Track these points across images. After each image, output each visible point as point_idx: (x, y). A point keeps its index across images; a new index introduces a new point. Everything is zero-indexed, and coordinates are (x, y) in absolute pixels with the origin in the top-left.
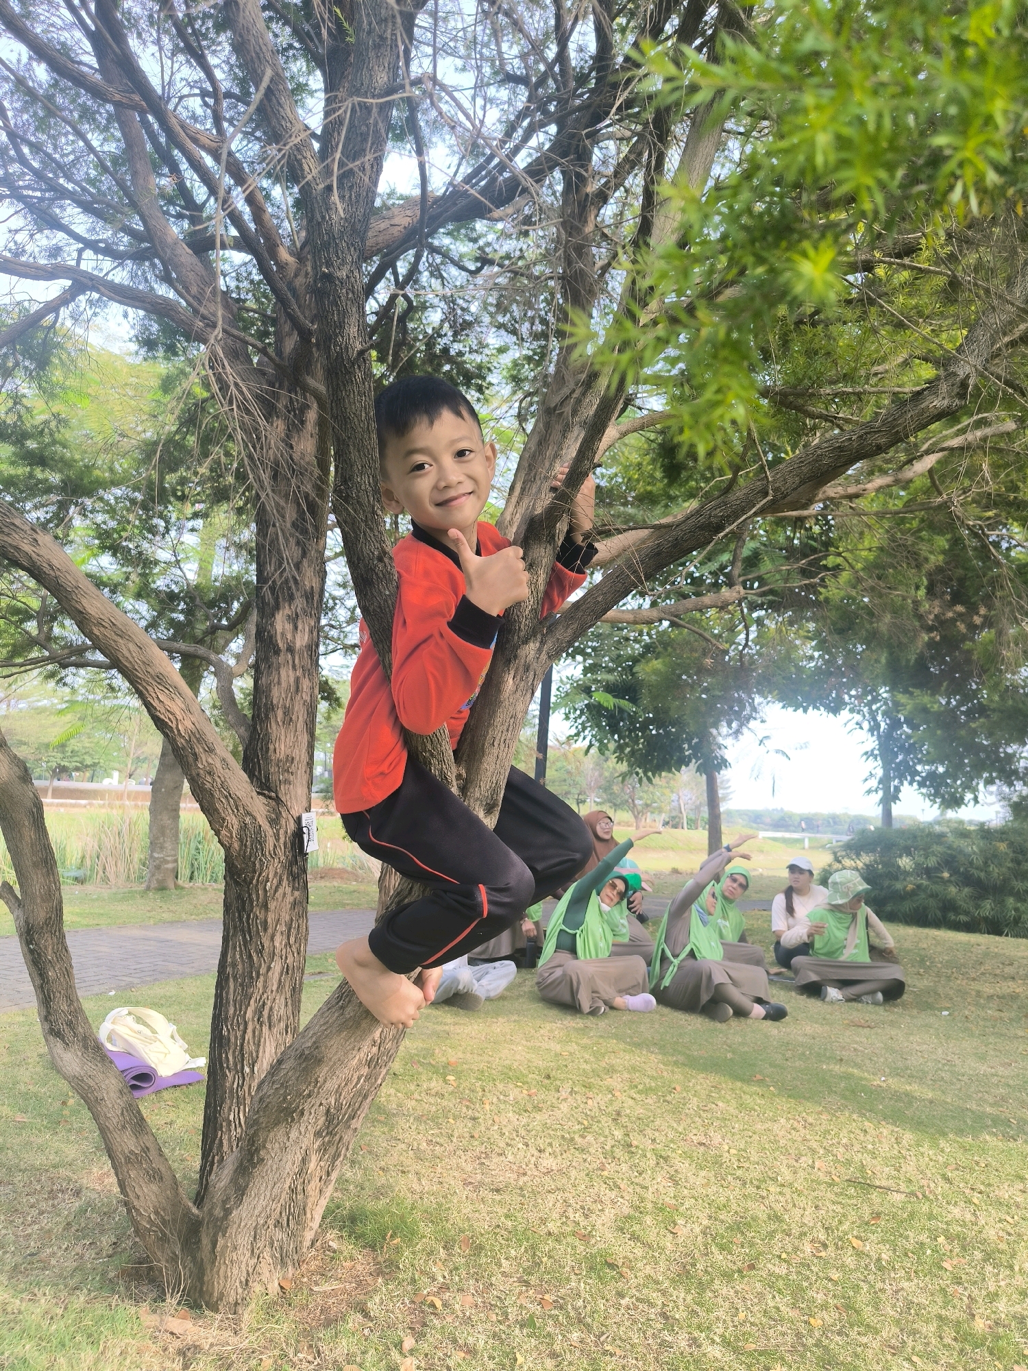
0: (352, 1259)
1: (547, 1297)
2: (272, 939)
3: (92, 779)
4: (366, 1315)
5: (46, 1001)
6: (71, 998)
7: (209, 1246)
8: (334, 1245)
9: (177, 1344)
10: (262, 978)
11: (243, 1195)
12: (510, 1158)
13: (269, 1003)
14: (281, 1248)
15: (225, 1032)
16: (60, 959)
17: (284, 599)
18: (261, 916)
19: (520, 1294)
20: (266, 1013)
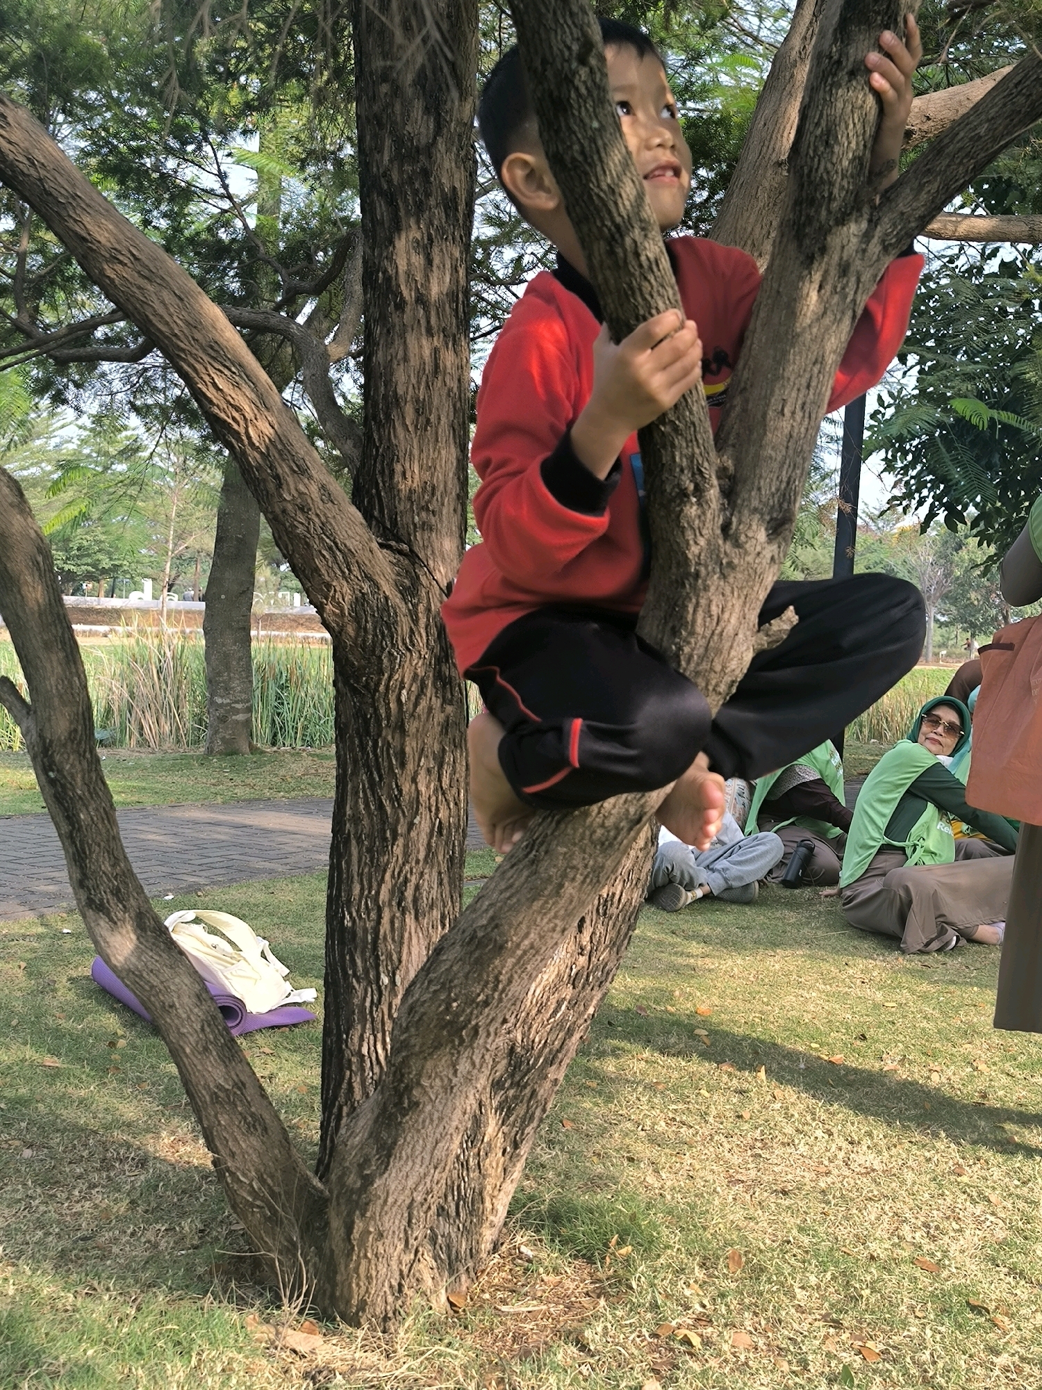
0: (556, 1271)
1: (870, 1344)
2: (414, 780)
3: (111, 593)
4: (583, 1348)
5: (79, 857)
6: (116, 854)
7: (342, 1231)
8: (527, 1251)
9: (302, 1365)
10: (400, 841)
11: (389, 1156)
12: (803, 1149)
13: (414, 879)
14: (449, 1247)
15: (347, 922)
16: (93, 794)
17: (408, 212)
18: (395, 743)
19: (826, 1337)
20: (409, 893)
